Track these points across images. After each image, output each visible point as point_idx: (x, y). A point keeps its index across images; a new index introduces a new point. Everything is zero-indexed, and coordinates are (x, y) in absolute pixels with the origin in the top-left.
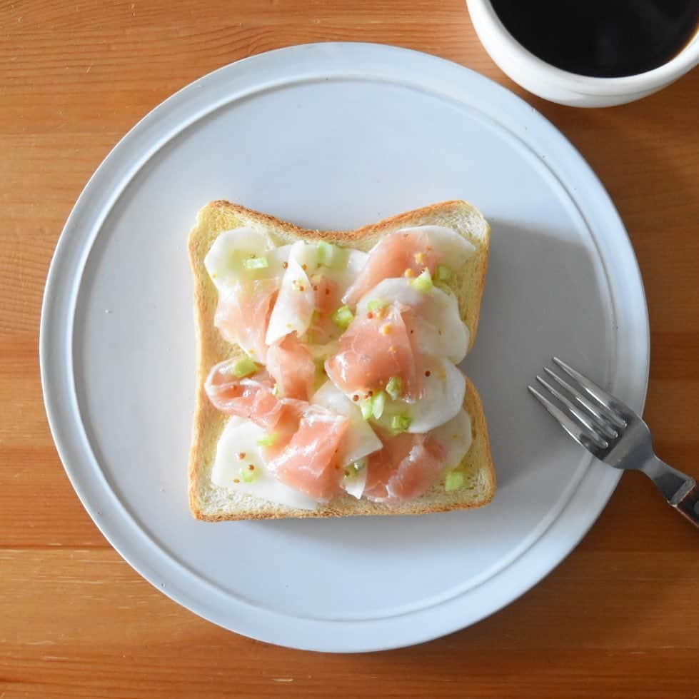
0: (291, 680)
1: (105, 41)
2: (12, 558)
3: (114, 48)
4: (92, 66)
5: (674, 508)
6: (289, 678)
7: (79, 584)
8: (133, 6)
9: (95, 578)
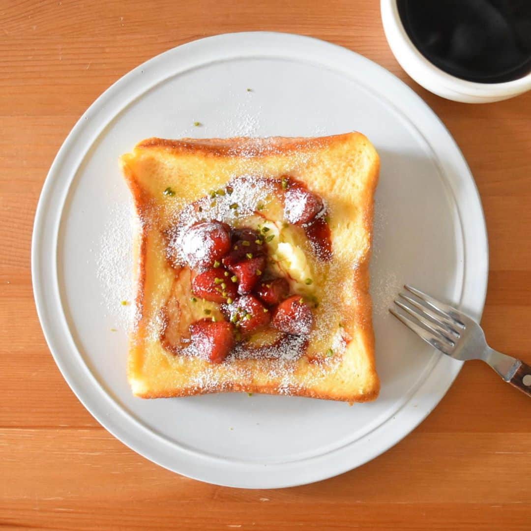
0: (240, 526)
1: (101, 45)
2: (32, 436)
3: (107, 50)
4: (91, 64)
5: (508, 383)
6: (239, 525)
7: (81, 455)
8: (122, 18)
9: (93, 451)
